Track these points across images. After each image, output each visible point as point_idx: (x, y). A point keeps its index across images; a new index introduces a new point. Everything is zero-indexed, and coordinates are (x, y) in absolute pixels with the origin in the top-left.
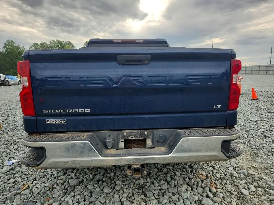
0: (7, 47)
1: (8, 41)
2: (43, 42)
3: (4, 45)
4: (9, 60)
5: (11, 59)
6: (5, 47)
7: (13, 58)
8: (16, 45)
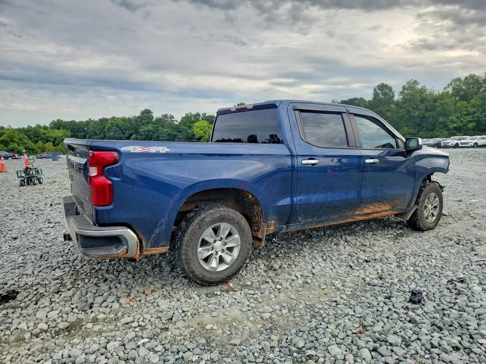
0: (406, 92)
1: (410, 82)
2: (470, 75)
3: (401, 90)
4: (404, 113)
5: (408, 111)
6: (402, 93)
7: (411, 109)
8: (419, 87)
